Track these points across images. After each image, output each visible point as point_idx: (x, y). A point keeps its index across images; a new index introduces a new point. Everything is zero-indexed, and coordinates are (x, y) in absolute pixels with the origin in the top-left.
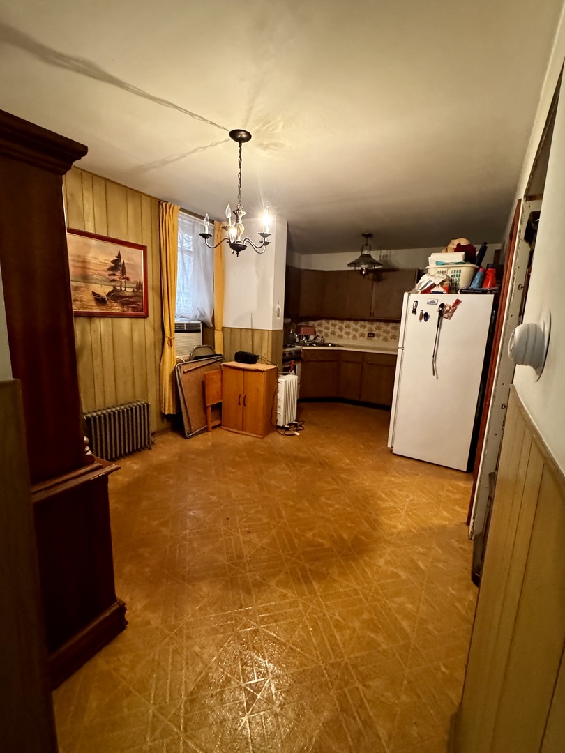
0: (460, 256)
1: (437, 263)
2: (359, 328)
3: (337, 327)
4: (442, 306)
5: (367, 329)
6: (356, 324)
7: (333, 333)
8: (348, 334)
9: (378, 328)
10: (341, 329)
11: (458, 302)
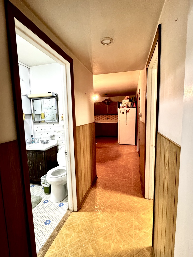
0: (128, 100)
1: (124, 102)
2: (104, 117)
3: (98, 117)
4: (126, 111)
5: (106, 117)
6: (103, 116)
7: (97, 119)
8: (101, 119)
9: (109, 117)
10: (99, 117)
11: (129, 110)
